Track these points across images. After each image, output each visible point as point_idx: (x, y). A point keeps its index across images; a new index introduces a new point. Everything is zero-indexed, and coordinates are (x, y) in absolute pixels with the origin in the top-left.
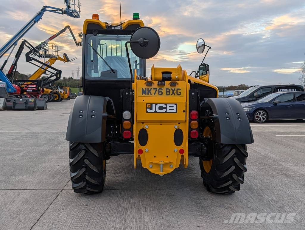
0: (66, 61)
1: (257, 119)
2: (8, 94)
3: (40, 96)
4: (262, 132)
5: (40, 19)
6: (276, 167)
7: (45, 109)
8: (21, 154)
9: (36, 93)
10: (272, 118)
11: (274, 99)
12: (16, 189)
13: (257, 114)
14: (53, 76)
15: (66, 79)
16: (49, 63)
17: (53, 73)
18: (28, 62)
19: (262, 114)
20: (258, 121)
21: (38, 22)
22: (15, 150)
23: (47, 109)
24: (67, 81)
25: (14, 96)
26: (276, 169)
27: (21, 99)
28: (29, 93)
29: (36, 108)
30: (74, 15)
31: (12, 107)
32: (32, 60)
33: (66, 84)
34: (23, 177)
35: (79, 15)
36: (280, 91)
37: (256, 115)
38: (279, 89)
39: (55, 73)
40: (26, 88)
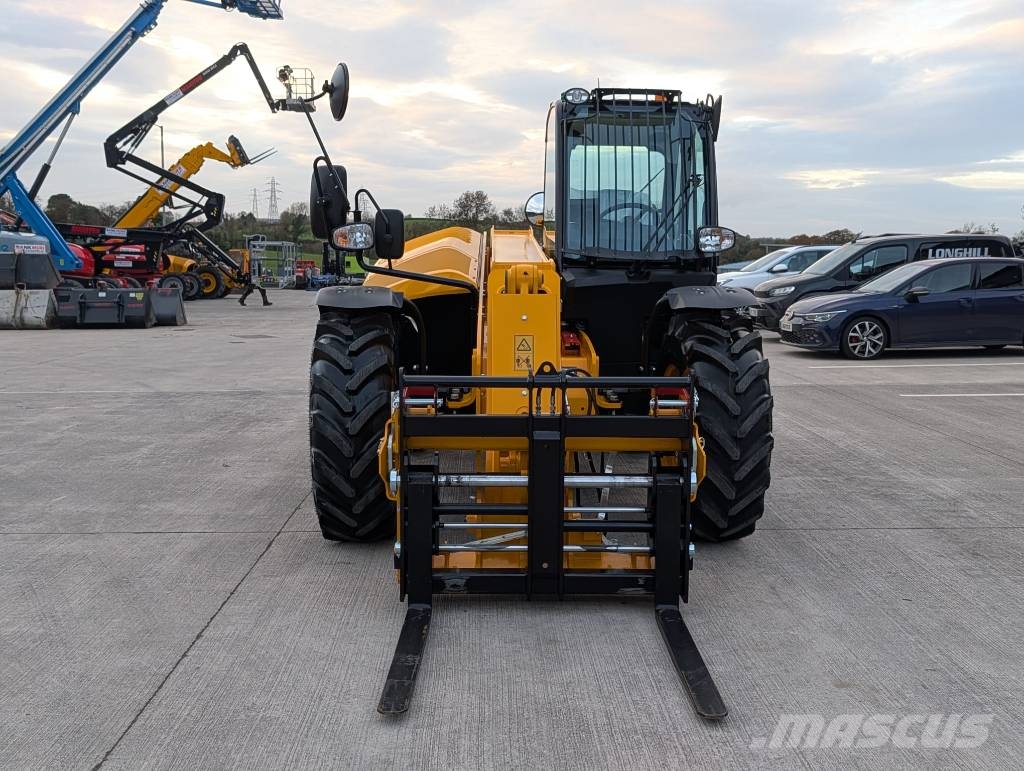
0: (239, 162)
1: (855, 348)
2: (59, 275)
3: (156, 280)
4: (861, 386)
5: (153, 26)
6: (865, 479)
7: (179, 323)
8: (145, 450)
9: (145, 271)
10: (900, 342)
11: (910, 283)
12: (160, 530)
13: (855, 331)
14: (198, 213)
15: (232, 219)
16: (183, 169)
17: (195, 205)
18: (113, 169)
19: (869, 331)
20: (856, 352)
21: (143, 35)
22: (125, 440)
23: (185, 322)
24: (235, 227)
25: (76, 283)
26: (865, 484)
27: (101, 291)
28: (121, 272)
29: (151, 320)
30: (262, 8)
31: (76, 318)
32: (128, 162)
33: (232, 236)
34: (170, 506)
35: (277, 8)
36: (934, 255)
37: (851, 334)
38: (931, 251)
39: (203, 203)
40: (112, 256)
